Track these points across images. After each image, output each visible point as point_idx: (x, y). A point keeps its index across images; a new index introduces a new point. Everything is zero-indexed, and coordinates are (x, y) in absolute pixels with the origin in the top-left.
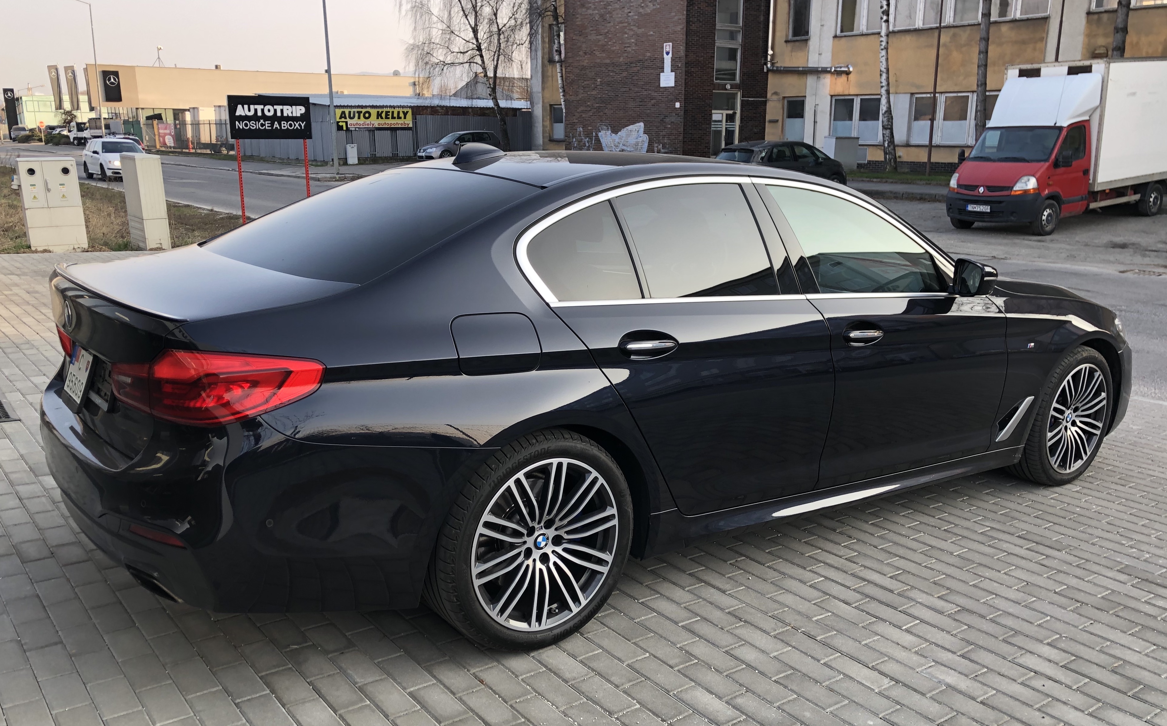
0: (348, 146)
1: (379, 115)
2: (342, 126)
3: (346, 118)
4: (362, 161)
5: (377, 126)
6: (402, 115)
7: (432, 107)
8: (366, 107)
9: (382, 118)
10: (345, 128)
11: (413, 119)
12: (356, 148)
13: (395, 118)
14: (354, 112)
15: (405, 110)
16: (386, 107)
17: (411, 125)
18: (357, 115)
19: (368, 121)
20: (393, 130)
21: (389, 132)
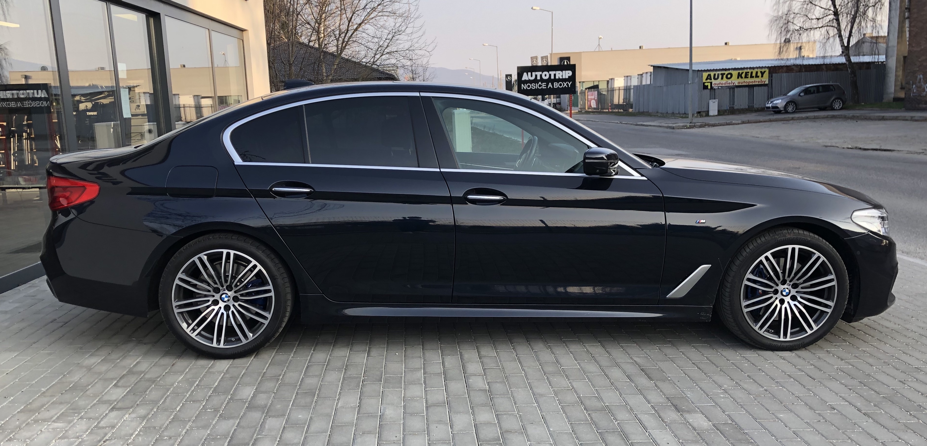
0: (711, 102)
1: (739, 76)
2: (708, 86)
3: (711, 79)
4: (721, 113)
5: (737, 84)
6: (759, 74)
7: (787, 66)
8: (729, 69)
9: (742, 78)
10: (709, 87)
11: (769, 77)
12: (717, 103)
13: (753, 77)
14: (718, 75)
15: (763, 70)
16: (747, 68)
17: (767, 82)
18: (720, 76)
19: (729, 81)
20: (751, 87)
21: (747, 89)
